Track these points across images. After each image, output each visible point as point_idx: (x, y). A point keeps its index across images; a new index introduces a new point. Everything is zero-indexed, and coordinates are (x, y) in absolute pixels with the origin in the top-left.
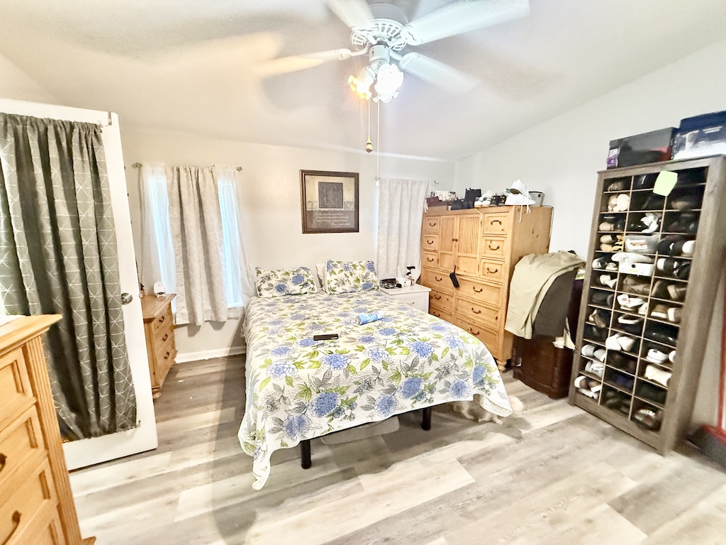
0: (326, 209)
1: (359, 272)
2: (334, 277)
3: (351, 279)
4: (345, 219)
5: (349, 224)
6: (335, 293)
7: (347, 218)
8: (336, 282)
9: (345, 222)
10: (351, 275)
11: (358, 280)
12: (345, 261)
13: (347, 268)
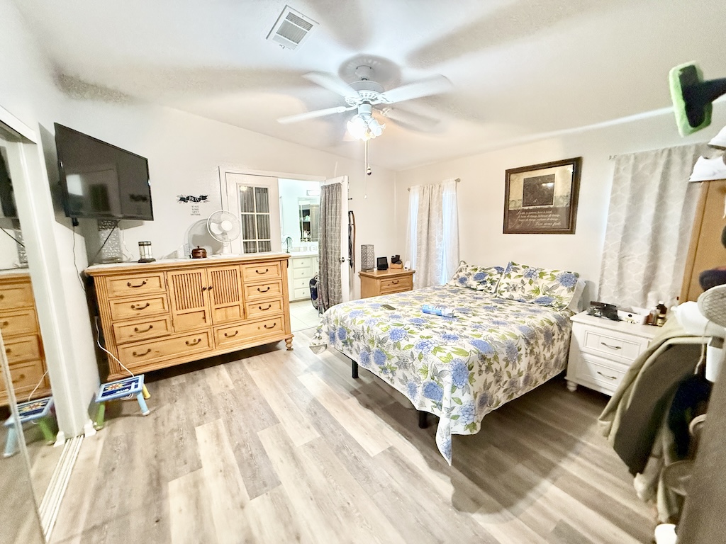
0: (531, 208)
1: (543, 283)
2: (507, 280)
3: (528, 287)
4: (556, 217)
5: (559, 224)
6: (501, 297)
7: (558, 216)
8: (506, 286)
9: (553, 222)
10: (531, 283)
11: (537, 291)
12: (532, 266)
13: (529, 275)
